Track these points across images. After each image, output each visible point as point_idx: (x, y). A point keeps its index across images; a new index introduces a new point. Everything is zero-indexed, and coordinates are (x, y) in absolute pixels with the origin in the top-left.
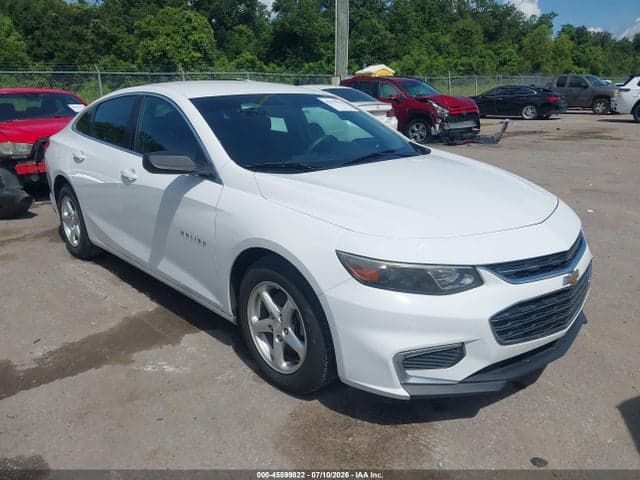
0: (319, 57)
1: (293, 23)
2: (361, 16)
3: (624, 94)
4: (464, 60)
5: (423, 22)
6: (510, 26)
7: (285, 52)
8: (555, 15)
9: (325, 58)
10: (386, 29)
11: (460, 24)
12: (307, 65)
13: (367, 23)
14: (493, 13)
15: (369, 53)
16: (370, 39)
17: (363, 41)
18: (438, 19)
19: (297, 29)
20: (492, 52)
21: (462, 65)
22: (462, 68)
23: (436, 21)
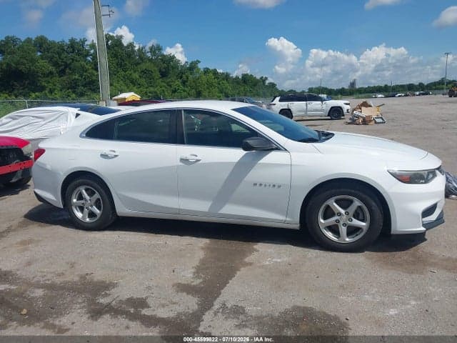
0: (43, 88)
1: (18, 63)
2: (73, 60)
3: (273, 107)
4: (152, 89)
5: (117, 65)
6: (173, 68)
7: (13, 85)
8: (199, 62)
9: (48, 89)
10: (92, 68)
11: (143, 66)
12: (33, 95)
13: (77, 64)
14: (162, 60)
15: (83, 86)
16: (81, 76)
17: (77, 77)
18: (127, 63)
19: (22, 68)
20: (165, 84)
21: (150, 93)
22: (150, 95)
23: (126, 64)
